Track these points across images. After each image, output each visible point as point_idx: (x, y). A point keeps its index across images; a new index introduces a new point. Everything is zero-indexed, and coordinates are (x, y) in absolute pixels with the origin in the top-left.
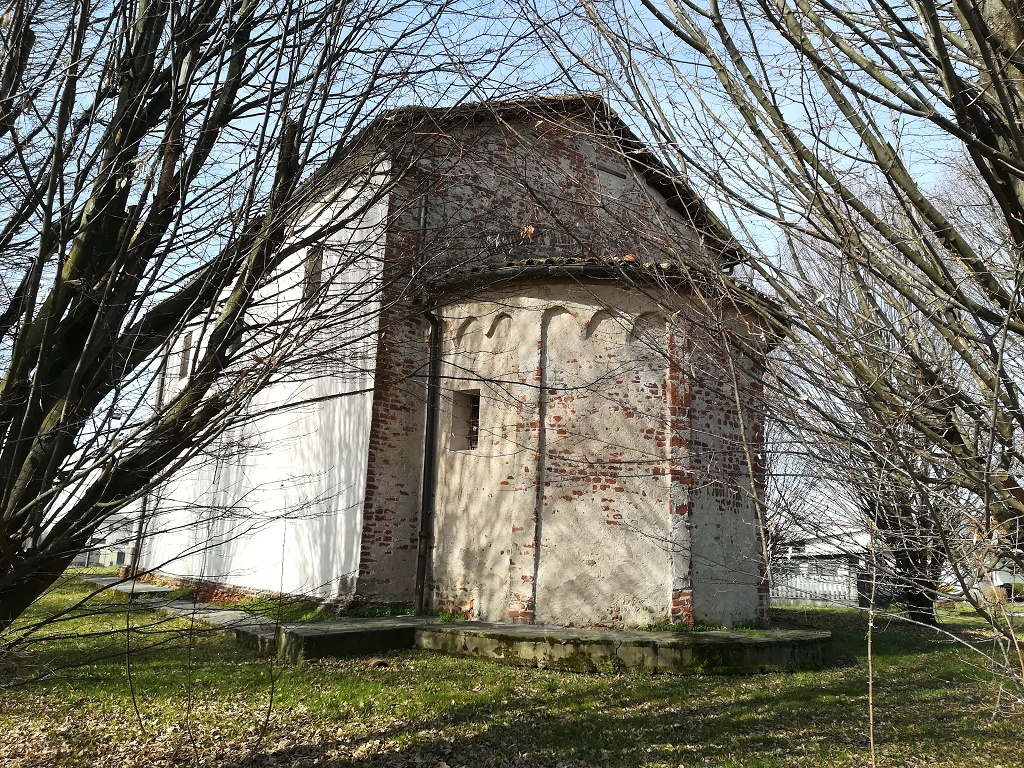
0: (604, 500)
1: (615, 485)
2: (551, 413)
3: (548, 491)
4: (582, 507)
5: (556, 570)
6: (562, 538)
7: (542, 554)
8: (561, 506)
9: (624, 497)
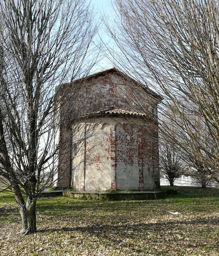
0: (97, 165)
1: (99, 161)
2: (87, 147)
3: (87, 164)
4: (93, 166)
5: (88, 180)
6: (89, 173)
7: (86, 176)
8: (89, 166)
9: (101, 164)
